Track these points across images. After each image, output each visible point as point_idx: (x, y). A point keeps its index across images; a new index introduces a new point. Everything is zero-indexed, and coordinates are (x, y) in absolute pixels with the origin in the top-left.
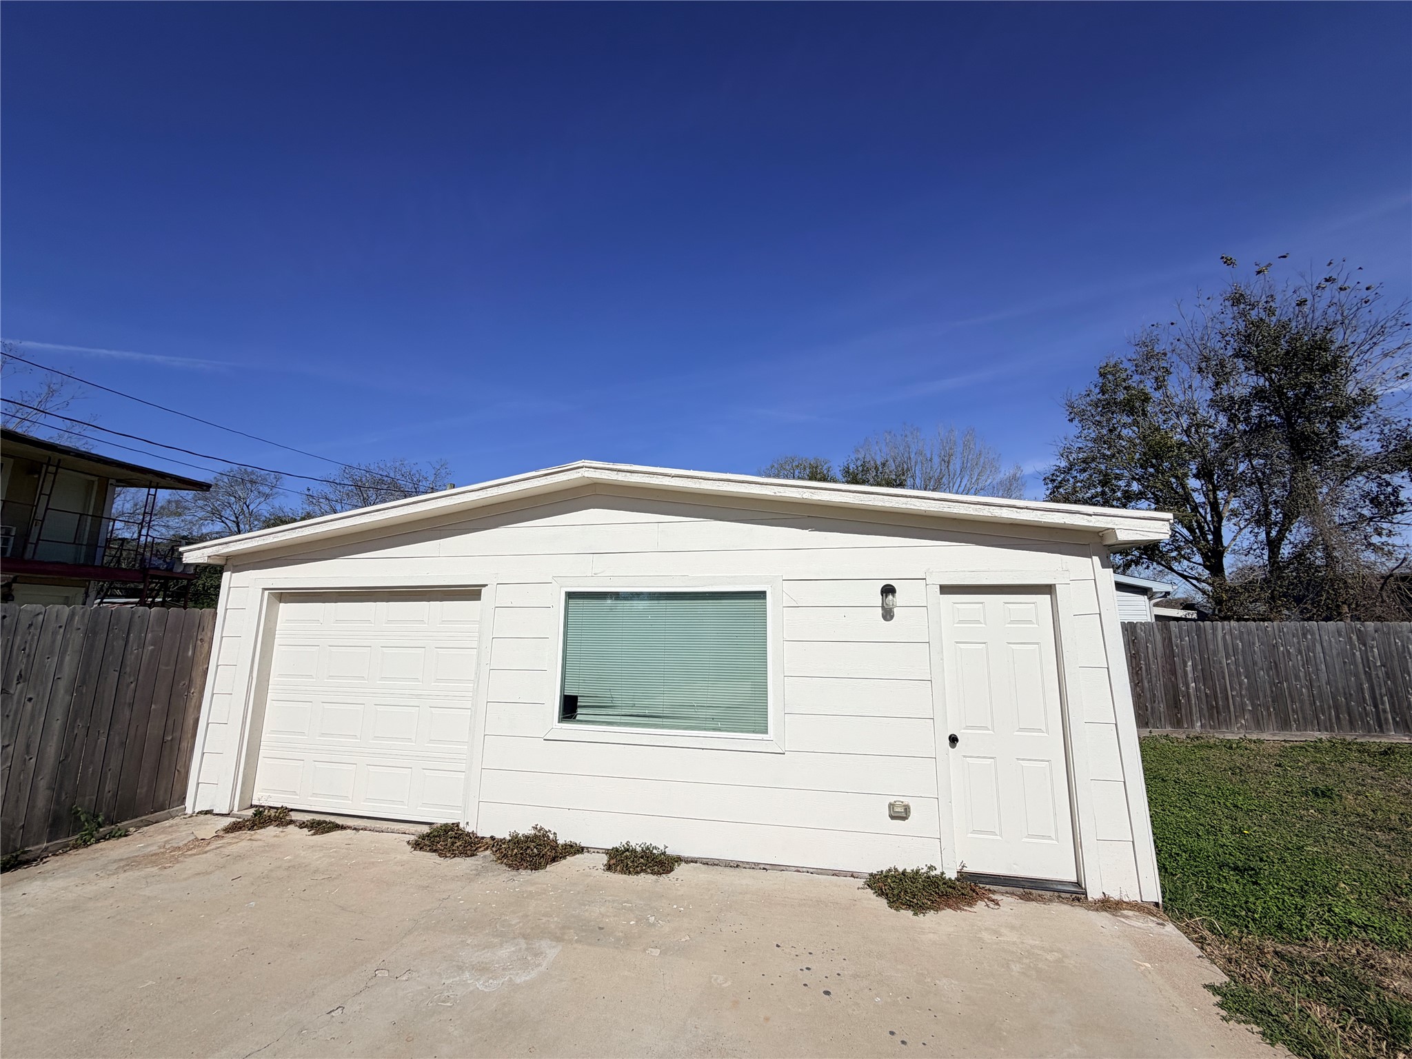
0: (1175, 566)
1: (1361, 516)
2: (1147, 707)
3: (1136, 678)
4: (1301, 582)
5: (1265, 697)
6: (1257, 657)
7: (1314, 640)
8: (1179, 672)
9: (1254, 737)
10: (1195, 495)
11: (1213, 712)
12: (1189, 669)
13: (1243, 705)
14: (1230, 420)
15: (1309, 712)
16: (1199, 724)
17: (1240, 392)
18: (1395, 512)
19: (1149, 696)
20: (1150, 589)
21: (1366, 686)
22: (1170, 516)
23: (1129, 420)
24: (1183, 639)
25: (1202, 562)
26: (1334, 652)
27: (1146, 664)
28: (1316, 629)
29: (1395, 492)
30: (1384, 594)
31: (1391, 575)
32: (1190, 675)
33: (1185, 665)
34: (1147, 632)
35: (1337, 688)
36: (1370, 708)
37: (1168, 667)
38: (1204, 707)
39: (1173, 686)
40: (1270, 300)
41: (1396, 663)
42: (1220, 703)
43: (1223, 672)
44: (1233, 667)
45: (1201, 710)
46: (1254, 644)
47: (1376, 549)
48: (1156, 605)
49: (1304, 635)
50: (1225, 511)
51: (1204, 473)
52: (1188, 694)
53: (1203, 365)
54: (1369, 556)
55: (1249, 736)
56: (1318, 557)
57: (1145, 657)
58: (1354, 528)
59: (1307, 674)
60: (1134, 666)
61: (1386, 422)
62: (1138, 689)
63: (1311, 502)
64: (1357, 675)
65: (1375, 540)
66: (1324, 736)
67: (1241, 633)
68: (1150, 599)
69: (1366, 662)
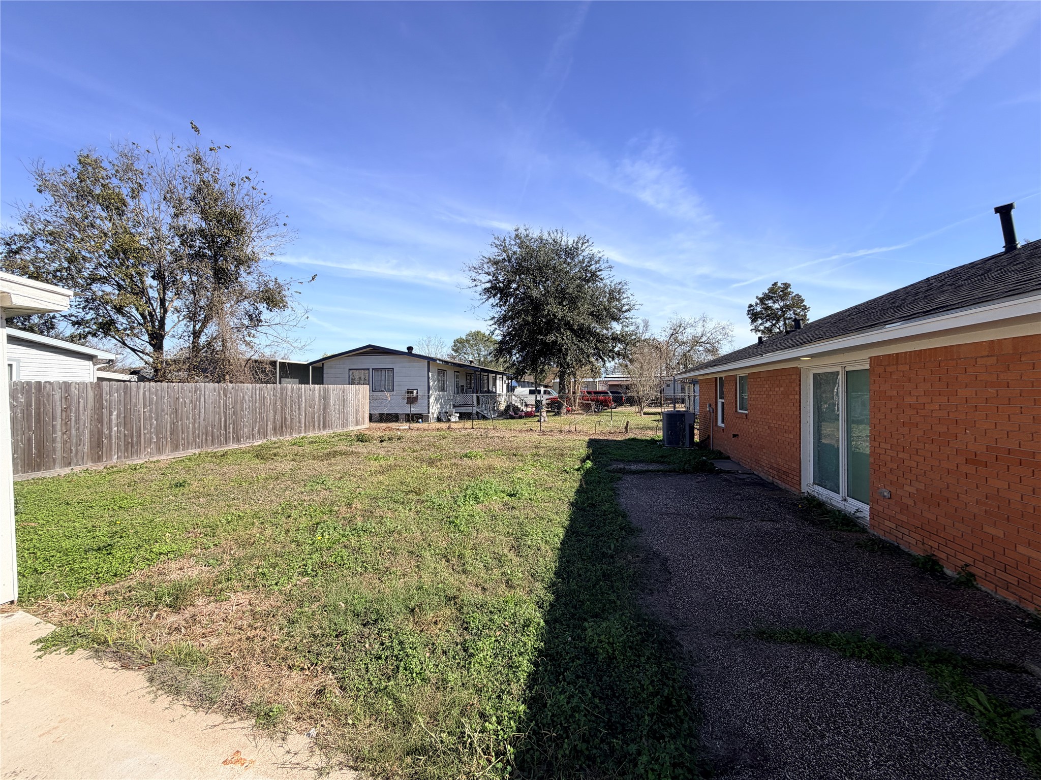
0: (128, 341)
1: (244, 325)
2: (71, 450)
3: (64, 428)
4: (207, 360)
5: (166, 431)
6: (165, 407)
7: (200, 395)
8: (105, 420)
9: (155, 459)
10: (150, 291)
11: (128, 448)
12: (114, 417)
13: (151, 438)
14: (182, 244)
15: (191, 438)
16: (116, 456)
17: (191, 226)
18: (258, 326)
19: (74, 441)
20: (96, 356)
21: (223, 419)
22: (70, 292)
23: (104, 214)
24: (112, 396)
25: (148, 340)
26: (211, 401)
27: (76, 416)
28: (203, 388)
29: (260, 313)
30: (246, 369)
31: (250, 359)
32: (114, 422)
33: (111, 414)
34: (81, 390)
35: (208, 422)
36: (223, 432)
37: (96, 417)
38: (122, 444)
39: (98, 432)
40: (216, 171)
41: (239, 405)
42: (135, 440)
43: (140, 418)
44: (148, 414)
45: (119, 446)
46: (164, 397)
47: (247, 344)
48: (99, 369)
49: (196, 391)
50: (170, 307)
51: (158, 275)
52: (111, 436)
53: (168, 196)
54: (242, 347)
55: (151, 459)
56: (218, 345)
57: (76, 410)
58: (239, 331)
59: (194, 415)
60: (64, 418)
61: (261, 275)
62: (65, 436)
63: (220, 311)
64: (219, 414)
65: (247, 339)
66: (197, 451)
67: (157, 390)
68: (94, 364)
69: (225, 405)
